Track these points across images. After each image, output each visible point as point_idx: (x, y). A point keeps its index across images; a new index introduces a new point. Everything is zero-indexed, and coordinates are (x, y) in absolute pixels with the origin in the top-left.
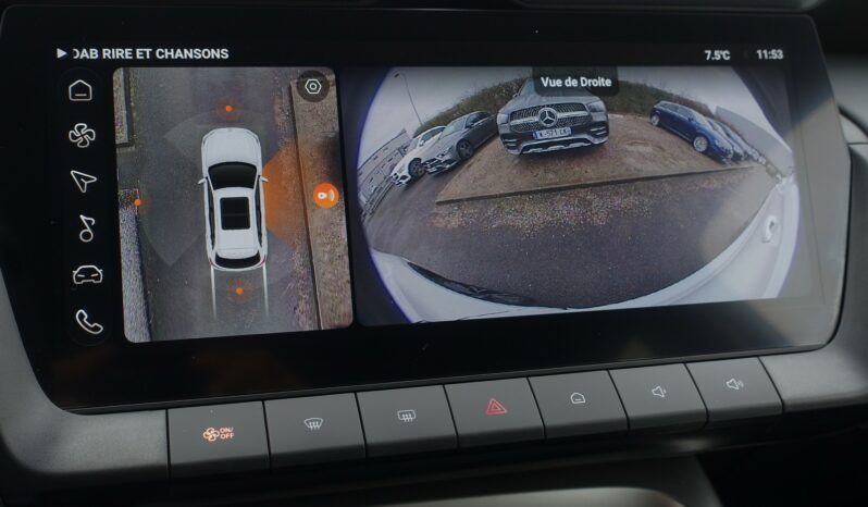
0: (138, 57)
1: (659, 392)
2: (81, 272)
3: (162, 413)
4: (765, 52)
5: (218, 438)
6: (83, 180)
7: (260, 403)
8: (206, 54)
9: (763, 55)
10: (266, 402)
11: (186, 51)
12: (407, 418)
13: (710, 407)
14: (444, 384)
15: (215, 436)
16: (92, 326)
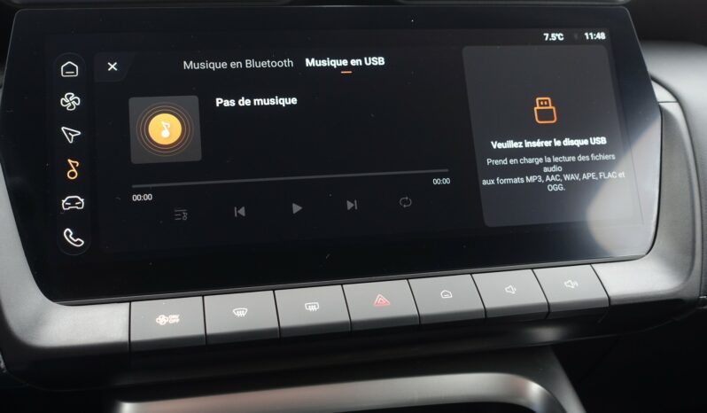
1: (511, 290)
2: (69, 201)
3: (127, 305)
4: (591, 34)
5: (167, 323)
6: (71, 134)
7: (201, 297)
10: (205, 297)
12: (313, 308)
13: (550, 301)
14: (342, 285)
15: (165, 321)
16: (75, 241)
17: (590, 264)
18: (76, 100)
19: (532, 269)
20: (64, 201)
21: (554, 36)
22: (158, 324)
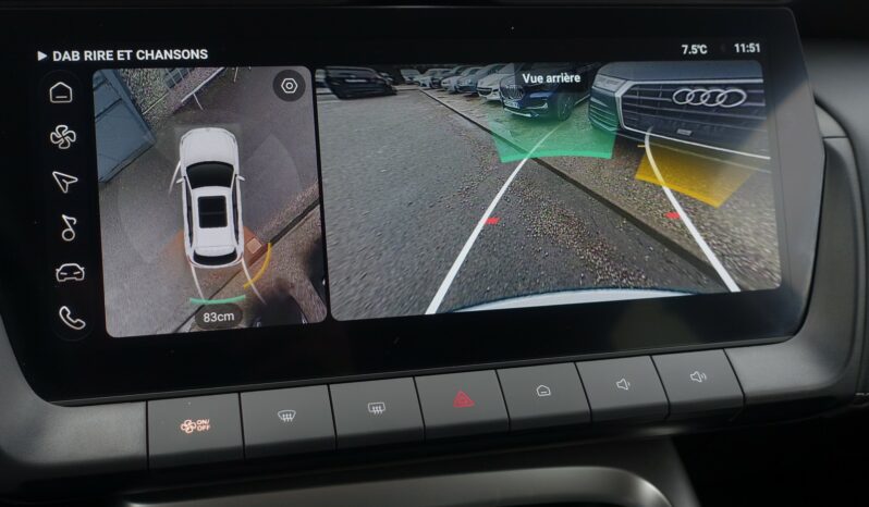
0: (119, 59)
1: (624, 385)
2: (63, 270)
3: (143, 404)
4: (743, 45)
5: (195, 430)
6: (65, 180)
7: (236, 395)
8: (186, 54)
9: (741, 48)
10: (242, 394)
11: (166, 52)
12: (377, 410)
13: (672, 400)
14: (414, 377)
15: (193, 428)
16: (74, 322)
17: (723, 348)
18: (71, 135)
19: (651, 355)
20: (58, 270)
21: (695, 49)
22: (184, 432)
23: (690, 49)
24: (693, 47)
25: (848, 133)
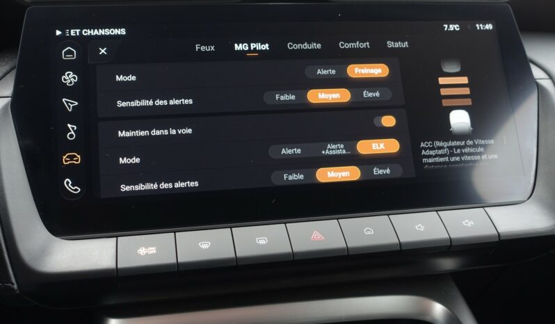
1: (420, 227)
2: (68, 157)
3: (114, 239)
5: (147, 254)
6: (70, 104)
7: (173, 234)
10: (177, 233)
12: (262, 242)
13: (452, 237)
14: (285, 223)
15: (145, 252)
16: (74, 188)
17: (483, 207)
18: (74, 78)
19: (437, 211)
20: (64, 157)
21: (452, 27)
22: (140, 254)
23: (448, 27)
24: (451, 26)
25: (550, 77)
